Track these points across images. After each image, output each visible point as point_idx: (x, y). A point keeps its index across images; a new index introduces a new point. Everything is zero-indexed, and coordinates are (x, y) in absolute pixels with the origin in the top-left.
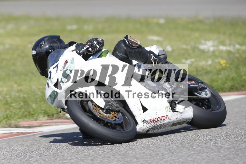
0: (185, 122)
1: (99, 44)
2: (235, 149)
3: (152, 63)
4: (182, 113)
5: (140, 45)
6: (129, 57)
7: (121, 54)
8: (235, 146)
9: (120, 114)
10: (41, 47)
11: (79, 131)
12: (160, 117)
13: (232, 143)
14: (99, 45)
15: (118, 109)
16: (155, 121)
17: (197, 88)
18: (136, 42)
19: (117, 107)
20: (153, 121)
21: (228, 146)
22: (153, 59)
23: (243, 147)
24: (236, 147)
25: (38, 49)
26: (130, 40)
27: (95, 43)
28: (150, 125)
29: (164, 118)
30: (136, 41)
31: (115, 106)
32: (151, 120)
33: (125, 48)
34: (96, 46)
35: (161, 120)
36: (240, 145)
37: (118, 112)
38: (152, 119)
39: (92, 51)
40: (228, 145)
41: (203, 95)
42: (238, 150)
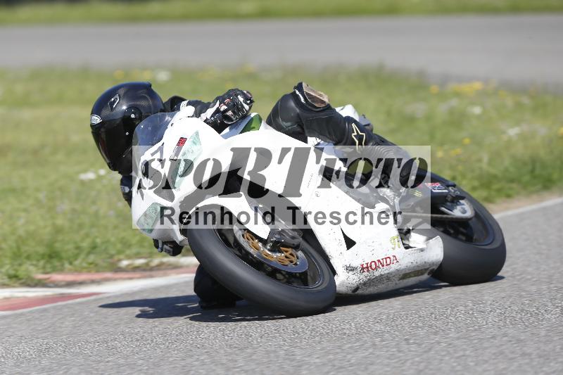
0: (426, 270)
1: (248, 102)
2: (334, 366)
3: (354, 144)
4: (422, 250)
5: (328, 105)
6: (306, 131)
7: (289, 124)
8: (334, 360)
9: (300, 254)
10: (112, 109)
11: (194, 294)
12: (380, 259)
13: (328, 353)
14: (248, 104)
15: (296, 242)
16: (371, 268)
17: (446, 196)
18: (321, 98)
19: (293, 238)
20: (367, 268)
21: (317, 360)
22: (356, 134)
23: (352, 361)
24: (336, 363)
25: (106, 112)
26: (308, 94)
27: (241, 99)
28: (362, 277)
29: (388, 260)
30: (320, 95)
31: (288, 235)
32: (362, 265)
33: (298, 111)
34: (243, 107)
35: (383, 266)
36: (345, 356)
37: (297, 247)
38: (364, 263)
39: (233, 117)
40: (318, 358)
41: (457, 213)
42: (341, 368)
